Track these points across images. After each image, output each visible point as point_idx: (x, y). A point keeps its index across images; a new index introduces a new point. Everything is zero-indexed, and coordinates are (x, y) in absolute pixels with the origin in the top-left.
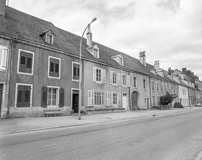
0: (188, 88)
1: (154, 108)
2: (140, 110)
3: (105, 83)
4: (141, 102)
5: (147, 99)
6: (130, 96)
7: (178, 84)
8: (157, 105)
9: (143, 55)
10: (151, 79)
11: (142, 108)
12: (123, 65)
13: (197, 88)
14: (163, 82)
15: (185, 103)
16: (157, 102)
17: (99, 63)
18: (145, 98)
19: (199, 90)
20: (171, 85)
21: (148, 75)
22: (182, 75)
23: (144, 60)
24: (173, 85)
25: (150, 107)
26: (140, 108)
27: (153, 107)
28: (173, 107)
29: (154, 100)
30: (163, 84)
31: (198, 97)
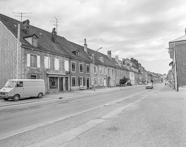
0: (135, 73)
3: (97, 73)
4: (111, 83)
5: (114, 81)
6: (107, 80)
7: (129, 71)
8: (118, 84)
10: (116, 69)
12: (103, 63)
13: (140, 72)
15: (133, 82)
20: (126, 72)
22: (131, 63)
23: (110, 56)
25: (115, 86)
28: (126, 85)
29: (117, 81)
30: (121, 71)
31: (140, 78)
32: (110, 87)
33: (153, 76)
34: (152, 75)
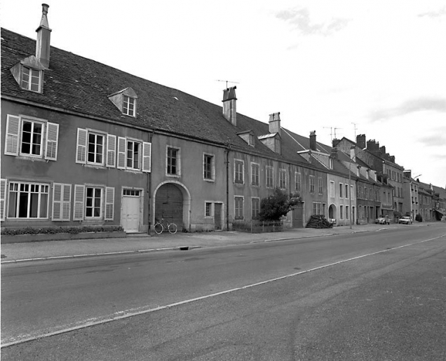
0: (357, 181)
1: (239, 227)
2: (187, 232)
3: (55, 159)
4: (192, 213)
5: (213, 205)
6: (150, 197)
7: (326, 171)
8: (248, 219)
9: (230, 95)
10: (232, 154)
11: (194, 226)
12: (134, 115)
13: (385, 181)
14: (275, 164)
15: (344, 215)
16: (248, 212)
17: (31, 105)
18: (208, 204)
19: (390, 187)
20: (303, 173)
21: (223, 144)
22: (353, 150)
23: (231, 108)
24: (310, 172)
25: (224, 225)
26: (187, 228)
27: (234, 225)
28: (305, 224)
29: (241, 207)
30: (274, 169)
31: (386, 203)
32: (185, 231)
33: (440, 197)
34: (438, 196)
